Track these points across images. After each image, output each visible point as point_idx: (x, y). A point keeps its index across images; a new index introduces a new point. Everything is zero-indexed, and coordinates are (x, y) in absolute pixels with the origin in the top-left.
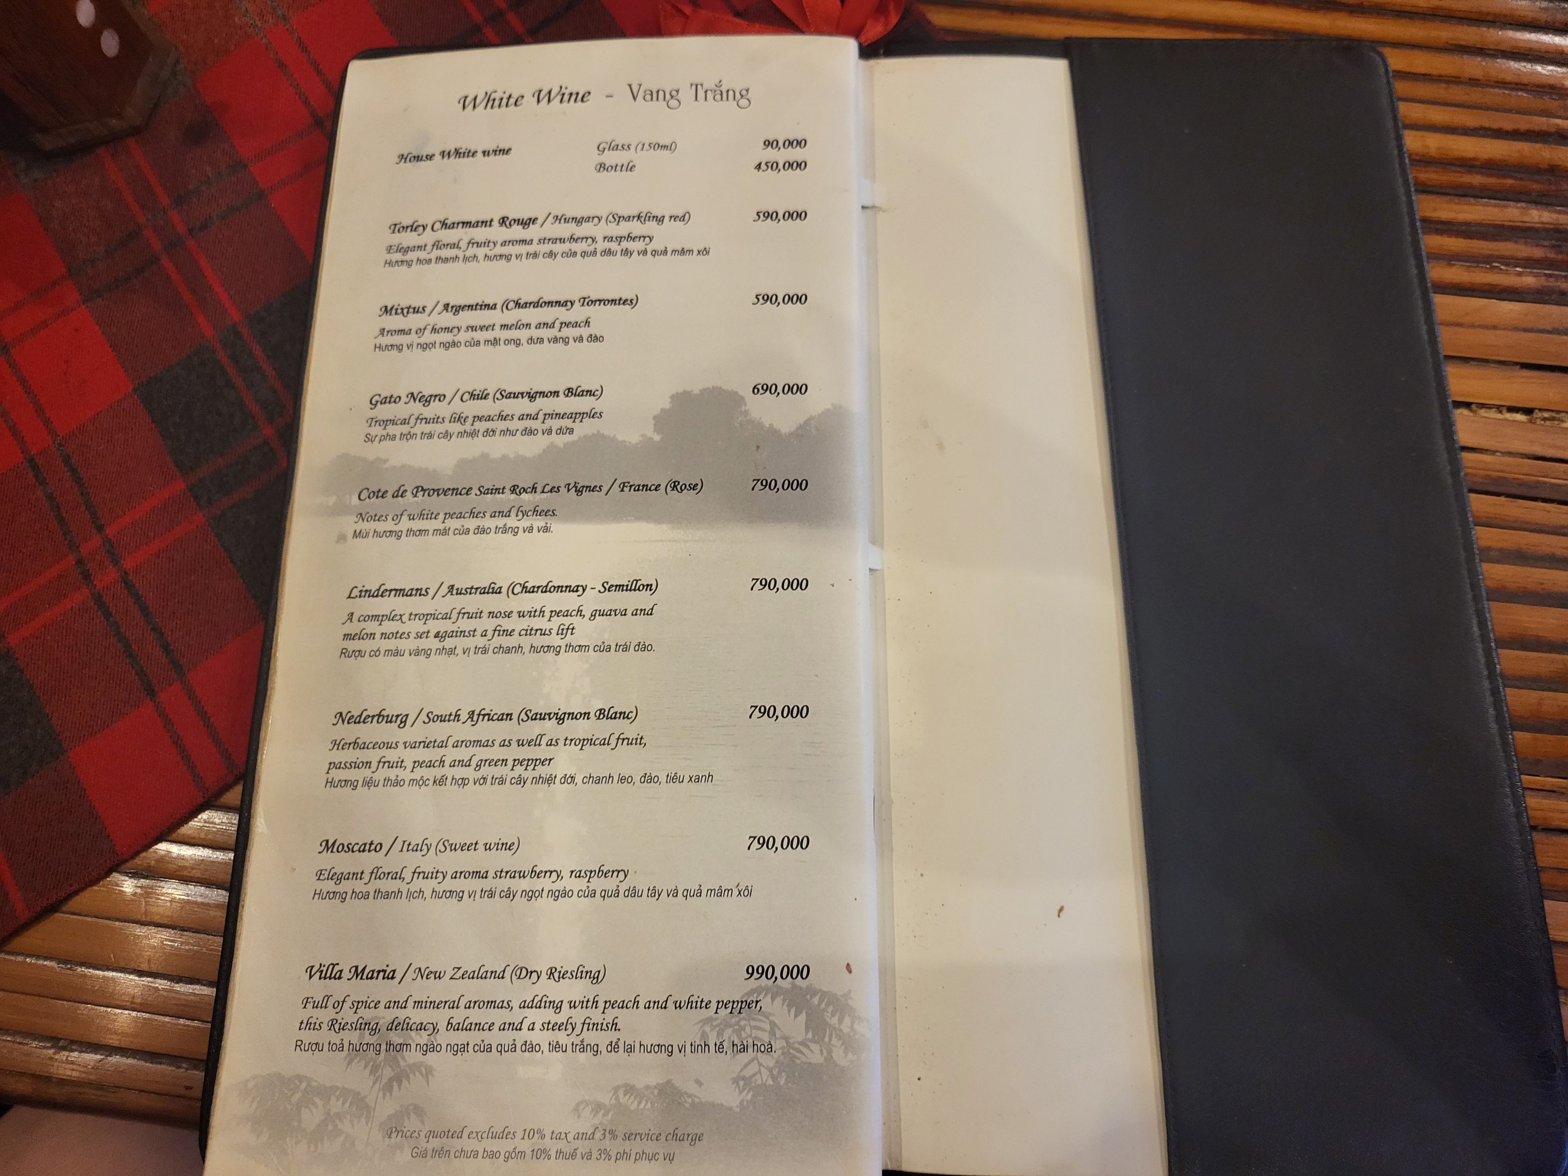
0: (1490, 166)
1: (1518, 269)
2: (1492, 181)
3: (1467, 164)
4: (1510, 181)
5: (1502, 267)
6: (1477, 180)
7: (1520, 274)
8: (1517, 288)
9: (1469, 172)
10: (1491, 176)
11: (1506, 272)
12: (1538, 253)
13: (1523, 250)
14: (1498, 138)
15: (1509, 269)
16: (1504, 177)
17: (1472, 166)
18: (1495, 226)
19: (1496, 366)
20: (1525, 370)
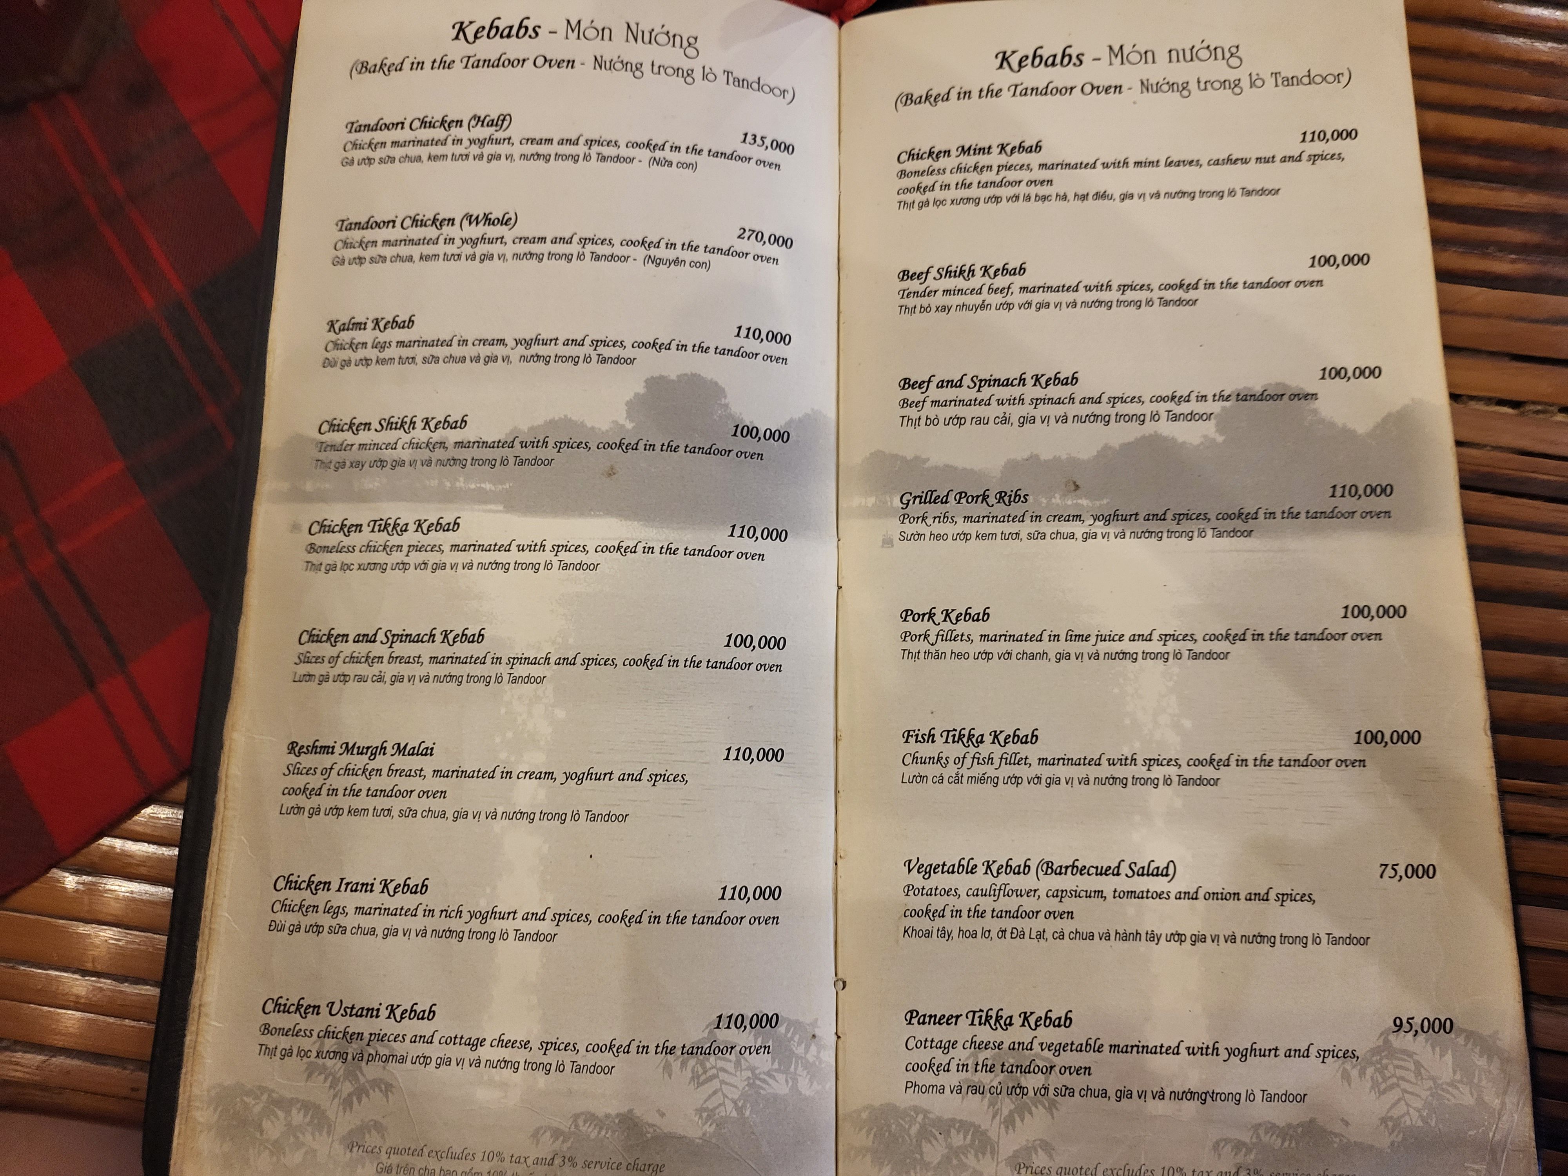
0: (1487, 147)
1: (1511, 256)
2: (1489, 162)
3: (1463, 144)
4: (1508, 164)
5: (1496, 254)
6: (1474, 161)
7: (1514, 261)
8: (1509, 276)
9: (1465, 152)
10: (1488, 157)
11: (1500, 259)
12: (1533, 238)
13: (1518, 235)
14: (1497, 117)
15: (1503, 255)
16: (1501, 158)
17: (1469, 147)
18: (1490, 210)
19: (1487, 356)
20: (1516, 362)
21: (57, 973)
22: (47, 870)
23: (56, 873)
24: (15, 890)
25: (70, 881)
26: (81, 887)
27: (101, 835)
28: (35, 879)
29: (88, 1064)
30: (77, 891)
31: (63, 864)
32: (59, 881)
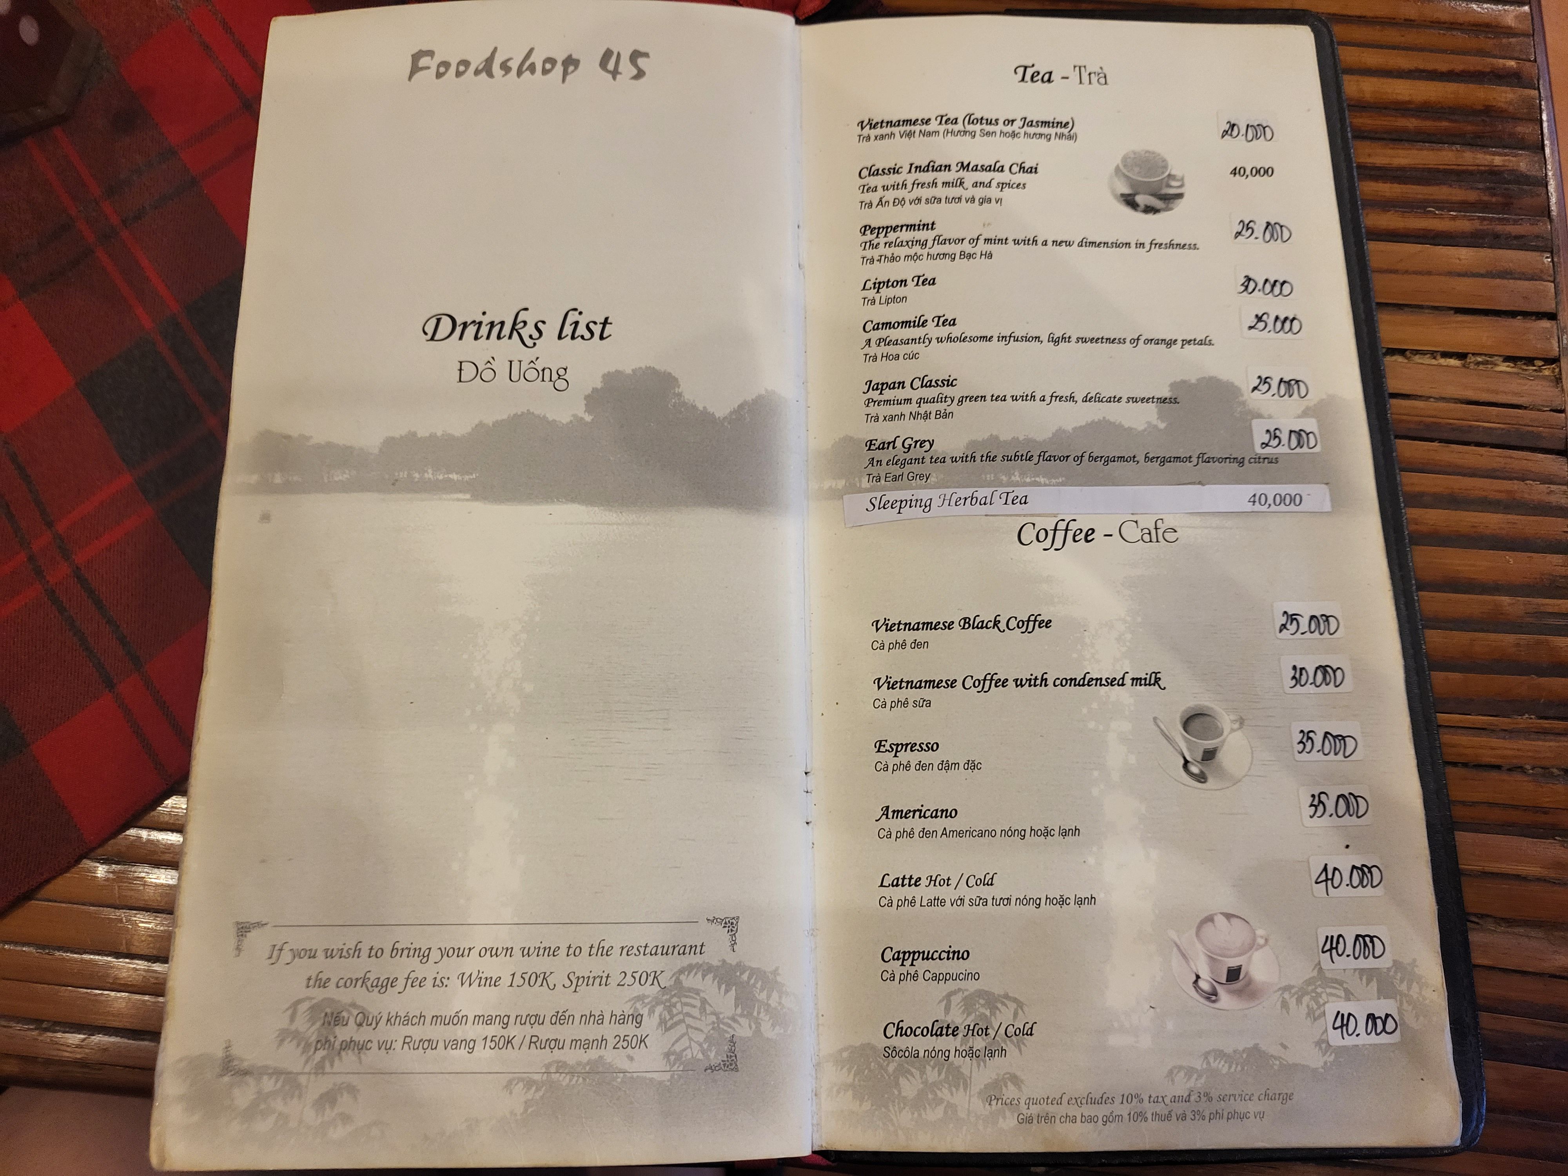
0: (1425, 110)
1: (1452, 213)
2: (1428, 124)
3: (1402, 108)
4: (1445, 124)
5: (1437, 212)
6: (1411, 123)
7: (1454, 218)
8: (1451, 233)
9: (1403, 116)
10: (1426, 118)
11: (1441, 217)
12: (1472, 196)
13: (1456, 193)
14: (1433, 80)
15: (1443, 213)
16: (1439, 119)
17: (1408, 110)
18: (1430, 170)
19: (1431, 311)
20: (1458, 315)
21: (92, 957)
22: (78, 861)
23: (87, 863)
24: (48, 881)
25: (101, 871)
26: (111, 876)
27: (128, 826)
28: (67, 869)
29: (126, 1041)
30: (107, 880)
31: (92, 854)
32: (90, 872)
